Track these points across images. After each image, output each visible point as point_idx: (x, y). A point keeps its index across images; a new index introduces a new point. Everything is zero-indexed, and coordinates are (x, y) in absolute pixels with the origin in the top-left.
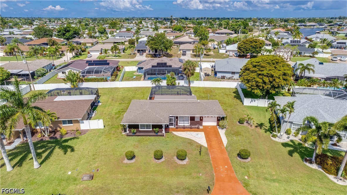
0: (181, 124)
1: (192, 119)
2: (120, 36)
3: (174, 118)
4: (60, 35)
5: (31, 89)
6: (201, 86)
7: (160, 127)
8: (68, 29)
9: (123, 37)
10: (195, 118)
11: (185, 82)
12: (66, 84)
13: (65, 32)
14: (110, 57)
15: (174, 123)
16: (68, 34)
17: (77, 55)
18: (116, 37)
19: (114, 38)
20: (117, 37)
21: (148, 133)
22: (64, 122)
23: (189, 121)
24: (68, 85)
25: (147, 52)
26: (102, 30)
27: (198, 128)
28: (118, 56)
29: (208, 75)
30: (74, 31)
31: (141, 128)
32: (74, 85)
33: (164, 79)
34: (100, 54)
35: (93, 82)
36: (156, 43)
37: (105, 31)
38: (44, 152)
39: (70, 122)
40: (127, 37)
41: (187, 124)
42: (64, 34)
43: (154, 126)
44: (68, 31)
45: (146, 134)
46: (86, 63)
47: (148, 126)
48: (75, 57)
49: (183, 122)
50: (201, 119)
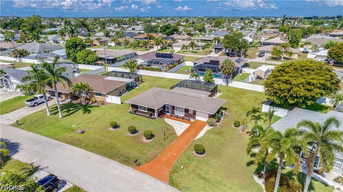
0: (177, 113)
1: (187, 111)
2: (215, 34)
3: (170, 106)
4: (162, 31)
5: (106, 70)
6: (239, 88)
7: (153, 111)
8: (169, 26)
9: (218, 36)
10: (190, 111)
11: (223, 81)
12: (126, 69)
13: (165, 29)
14: (187, 52)
15: (170, 111)
16: (167, 31)
17: (162, 49)
18: (211, 36)
19: (209, 36)
20: (213, 35)
21: (145, 114)
22: (97, 94)
23: (184, 112)
24: (128, 70)
25: (224, 50)
26: (201, 28)
27: (189, 120)
28: (196, 52)
29: (261, 78)
30: (173, 28)
31: (140, 109)
32: (131, 71)
33: (203, 74)
34: (181, 49)
35: (150, 70)
36: (230, 42)
37: (204, 29)
38: (73, 110)
39: (100, 95)
40: (221, 35)
41: (182, 114)
42: (165, 30)
43: (149, 109)
44: (169, 28)
45: (143, 114)
46: (156, 55)
47: (144, 108)
48: (160, 50)
49: (179, 112)
50: (195, 113)
